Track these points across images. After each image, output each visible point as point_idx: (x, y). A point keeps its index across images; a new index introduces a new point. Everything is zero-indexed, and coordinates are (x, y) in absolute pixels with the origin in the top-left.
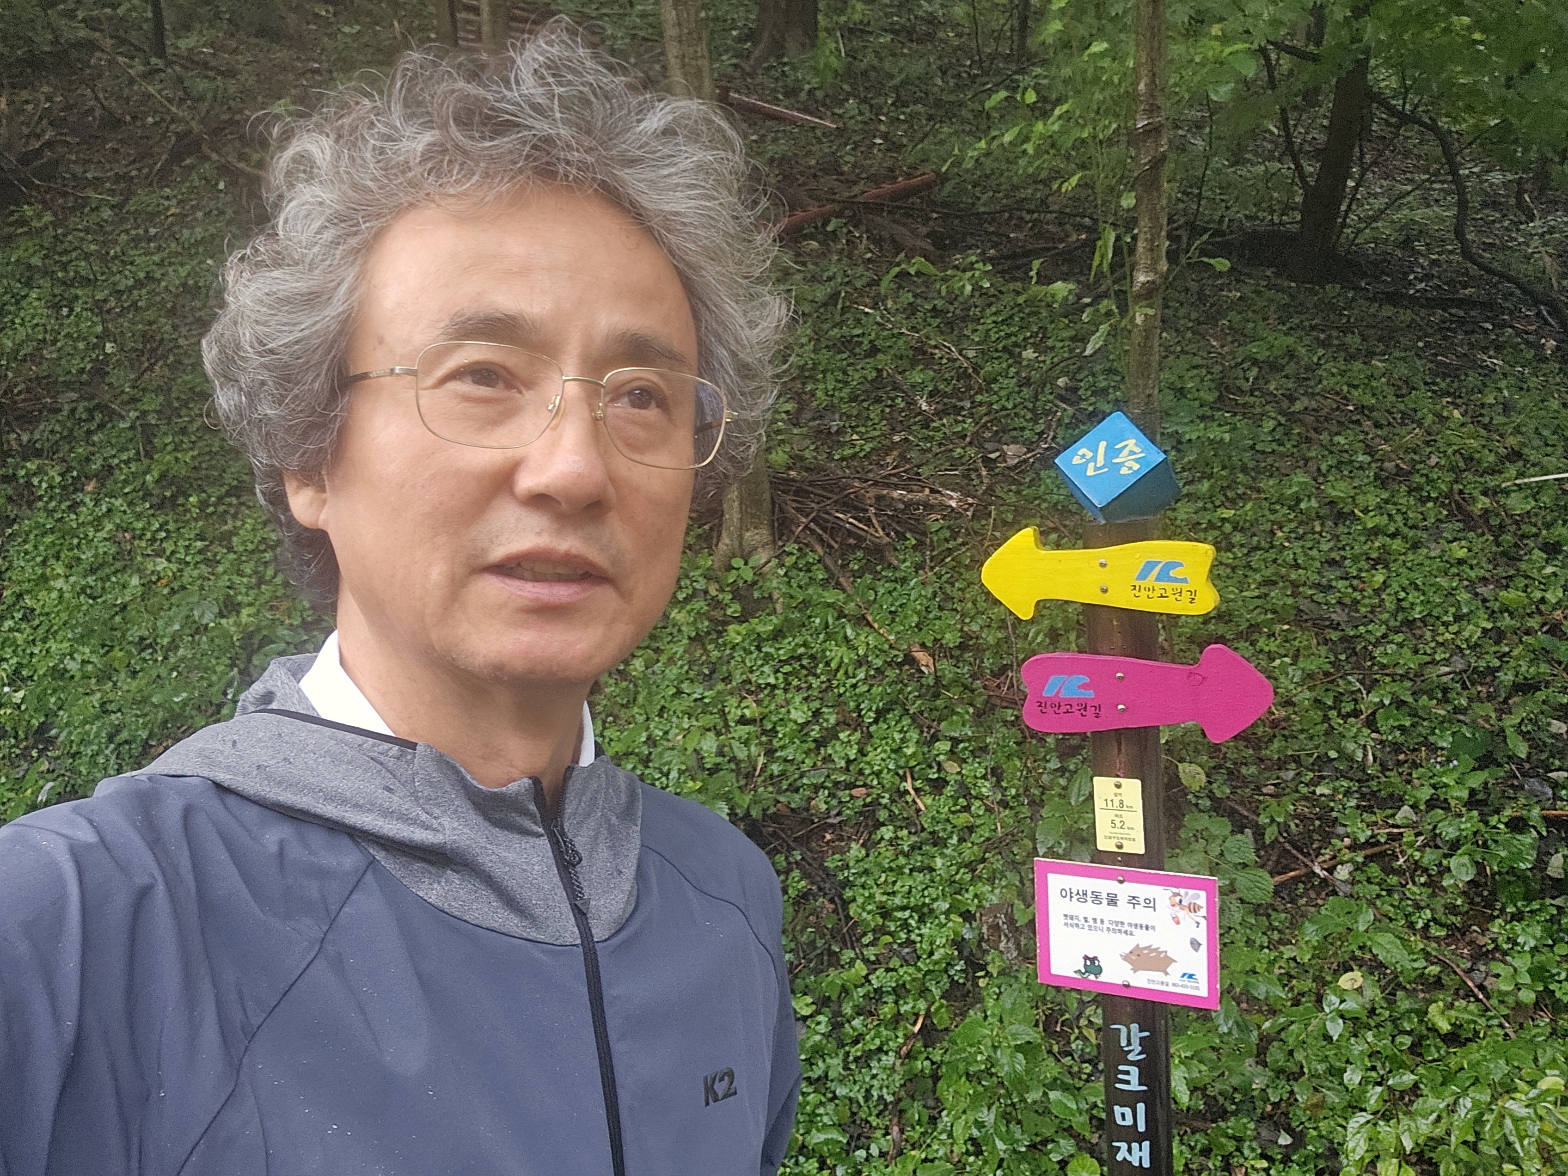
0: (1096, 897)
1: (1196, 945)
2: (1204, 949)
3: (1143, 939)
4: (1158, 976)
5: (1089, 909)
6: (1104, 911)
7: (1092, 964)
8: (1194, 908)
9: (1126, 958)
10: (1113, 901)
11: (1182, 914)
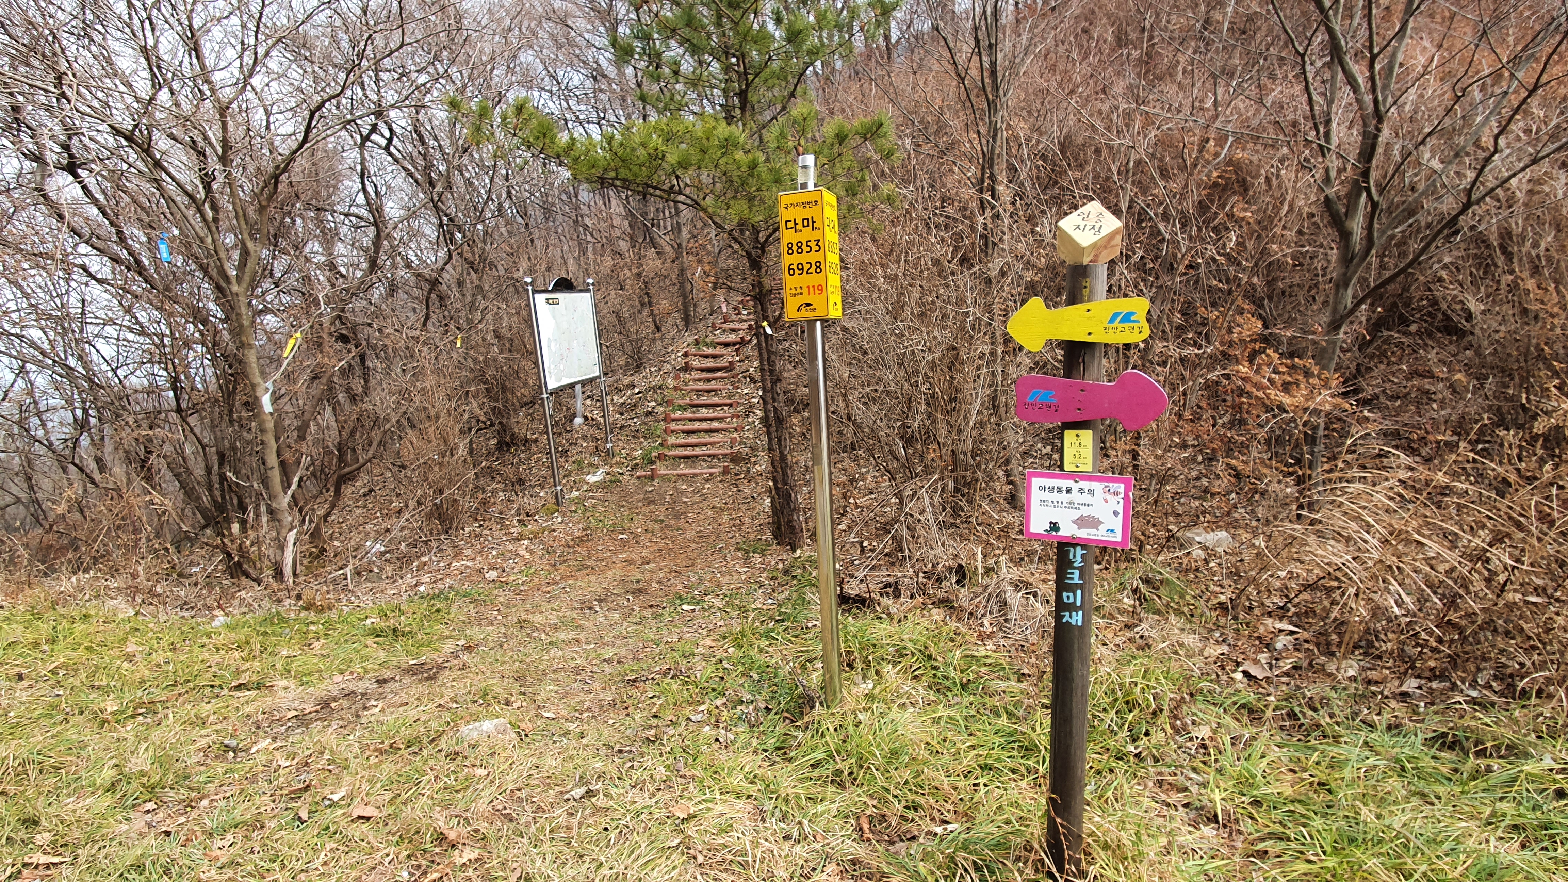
0: (1060, 489)
1: (1116, 513)
2: (1121, 516)
3: (1085, 511)
4: (1094, 531)
5: (1055, 496)
6: (1064, 497)
7: (1054, 527)
8: (1116, 494)
9: (1074, 522)
10: (1069, 491)
11: (1109, 497)
